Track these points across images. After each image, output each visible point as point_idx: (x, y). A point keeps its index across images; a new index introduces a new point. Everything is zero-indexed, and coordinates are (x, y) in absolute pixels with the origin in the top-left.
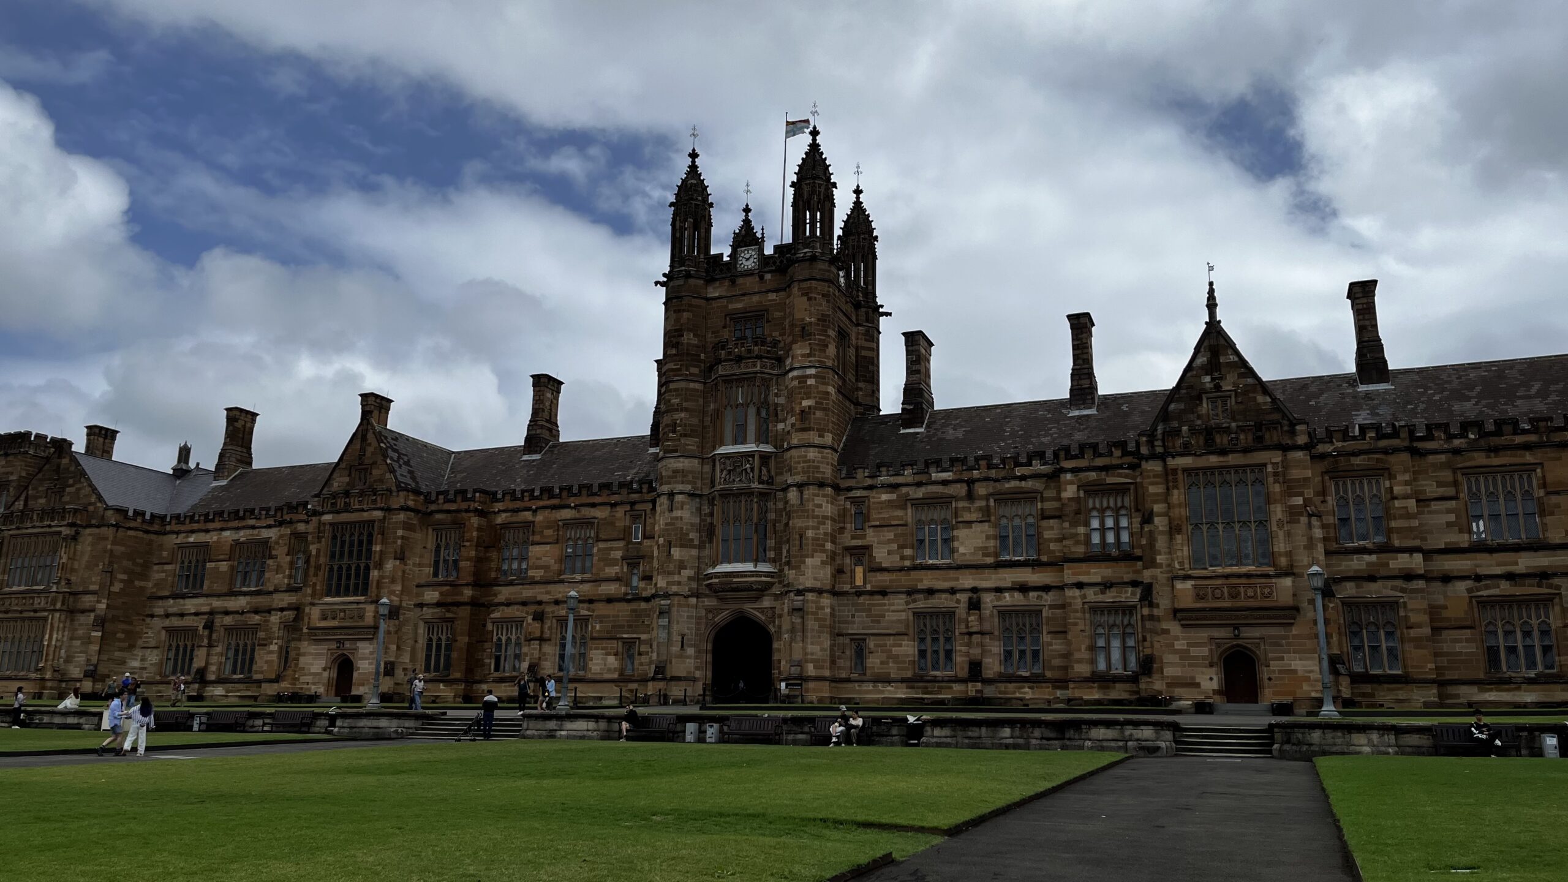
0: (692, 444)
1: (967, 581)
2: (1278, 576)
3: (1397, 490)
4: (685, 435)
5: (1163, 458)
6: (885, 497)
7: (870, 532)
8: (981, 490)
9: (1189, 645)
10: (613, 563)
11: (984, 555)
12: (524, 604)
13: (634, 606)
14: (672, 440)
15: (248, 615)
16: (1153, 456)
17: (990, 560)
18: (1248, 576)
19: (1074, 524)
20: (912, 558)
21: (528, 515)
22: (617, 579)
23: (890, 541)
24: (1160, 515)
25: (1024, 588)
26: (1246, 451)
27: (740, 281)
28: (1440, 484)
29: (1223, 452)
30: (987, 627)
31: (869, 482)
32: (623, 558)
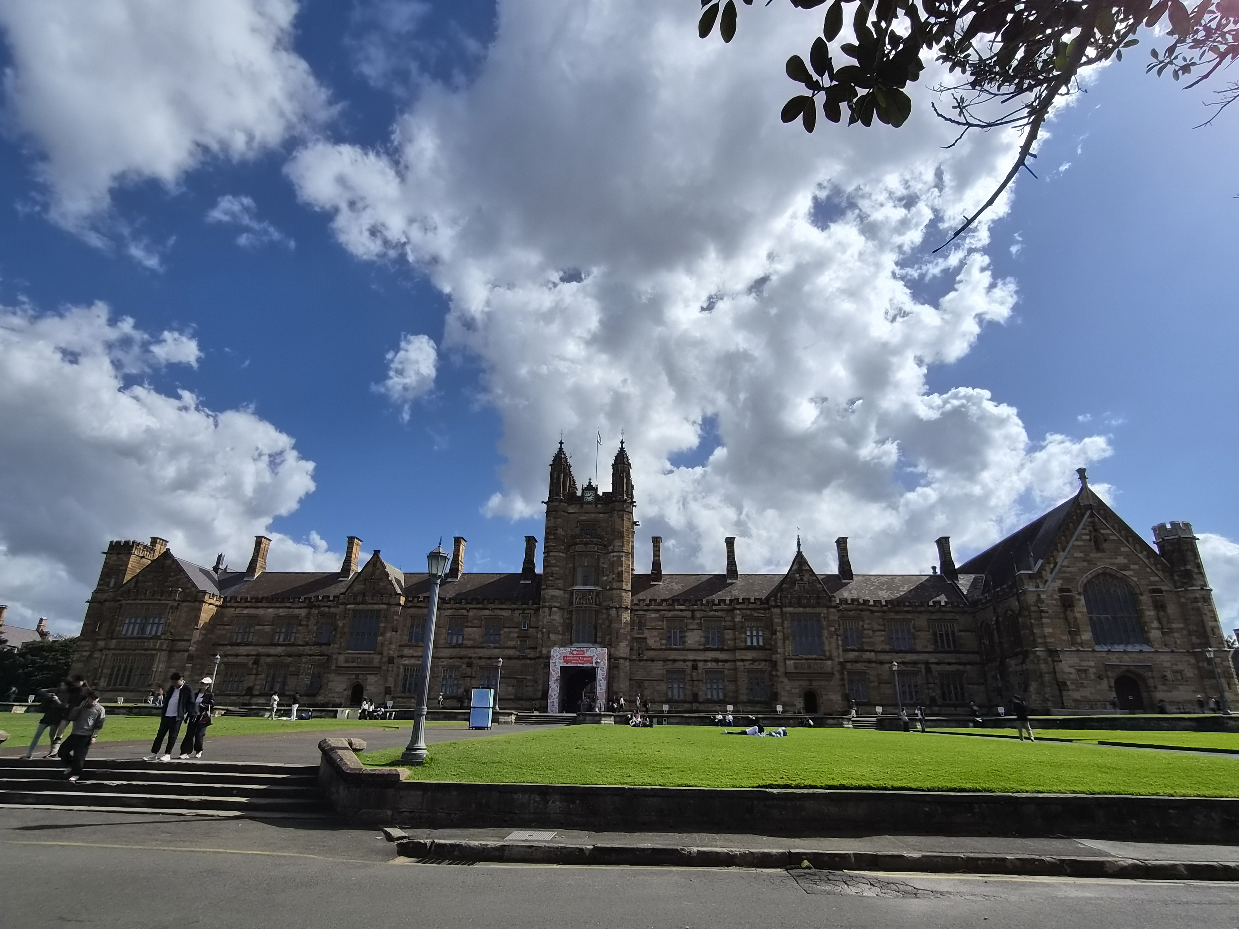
0: (560, 583)
1: (691, 656)
2: (826, 660)
3: (865, 626)
4: (558, 579)
5: (780, 607)
6: (653, 615)
7: (646, 631)
8: (698, 614)
9: (792, 688)
10: (512, 639)
11: (700, 645)
12: (461, 658)
13: (523, 662)
14: (551, 580)
15: (283, 657)
16: (777, 606)
17: (702, 647)
18: (815, 659)
19: (740, 633)
20: (666, 645)
21: (464, 612)
22: (514, 648)
23: (655, 636)
24: (779, 632)
25: (717, 661)
26: (813, 607)
27: (585, 506)
28: (879, 625)
29: (805, 607)
30: (700, 678)
31: (646, 608)
32: (518, 637)
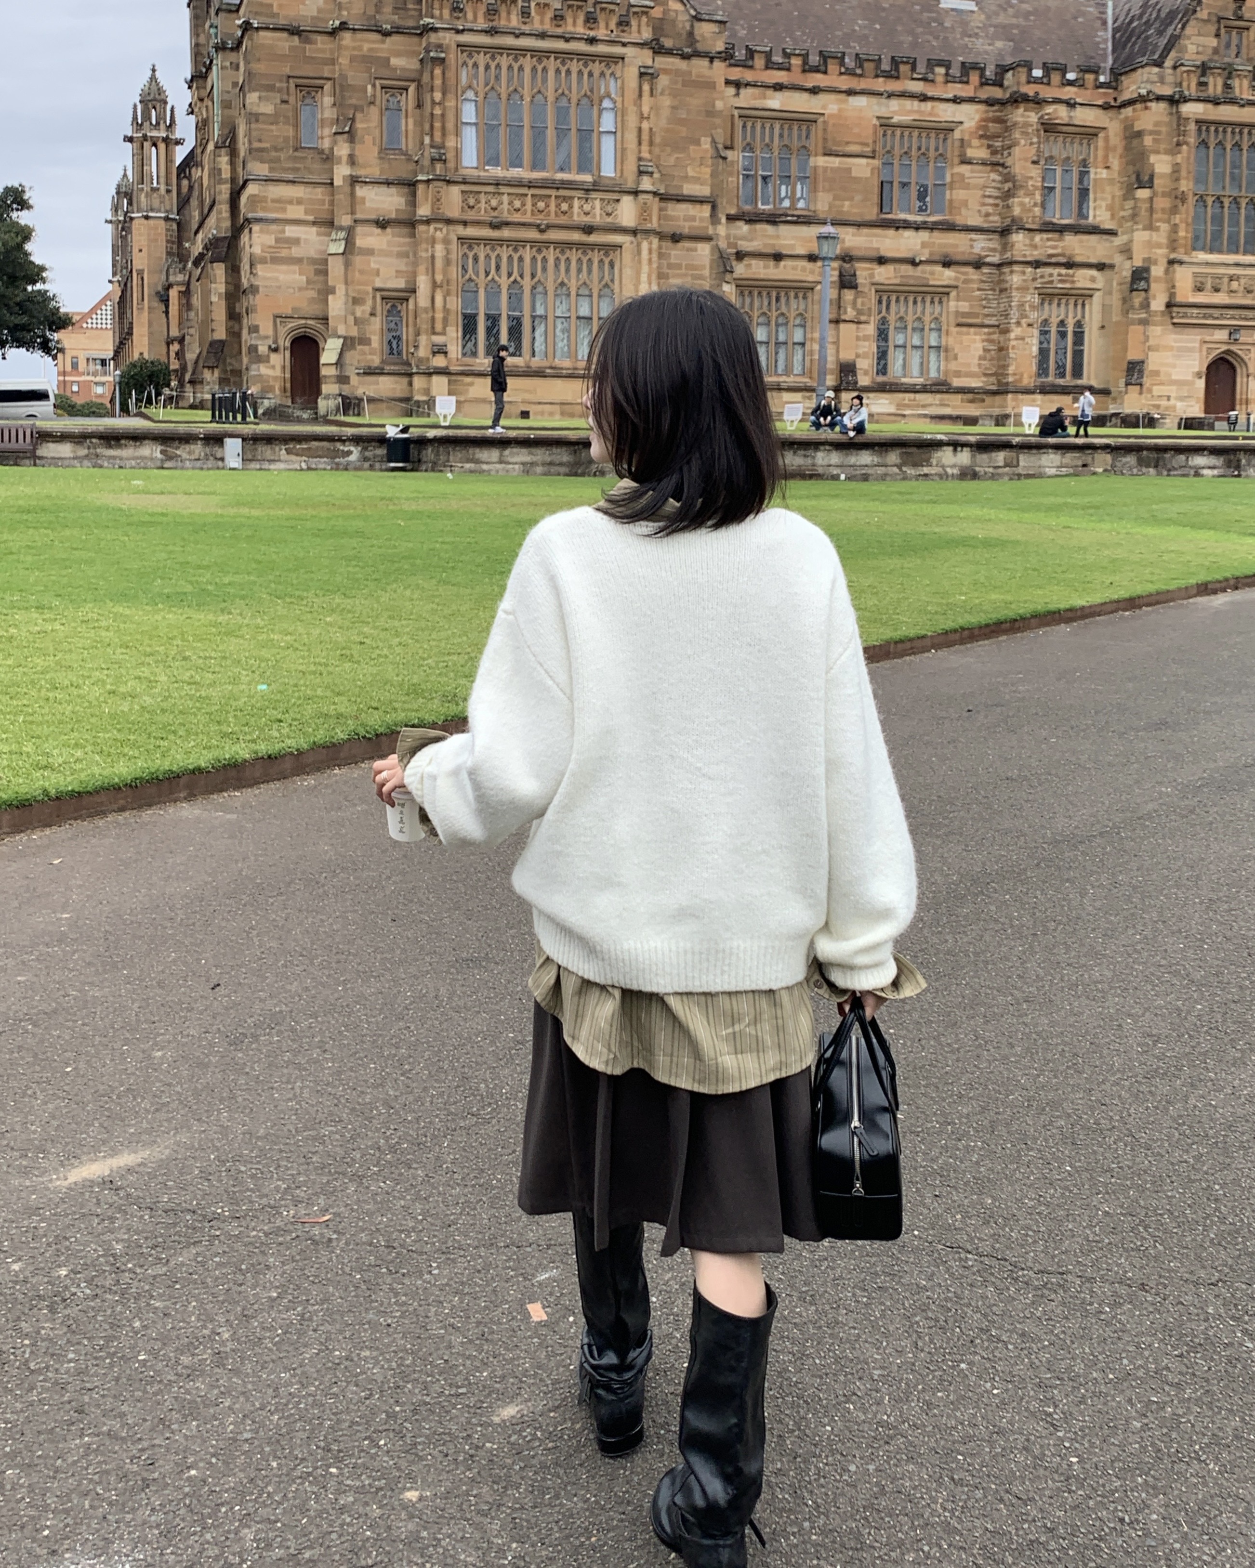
15: (928, 268)
